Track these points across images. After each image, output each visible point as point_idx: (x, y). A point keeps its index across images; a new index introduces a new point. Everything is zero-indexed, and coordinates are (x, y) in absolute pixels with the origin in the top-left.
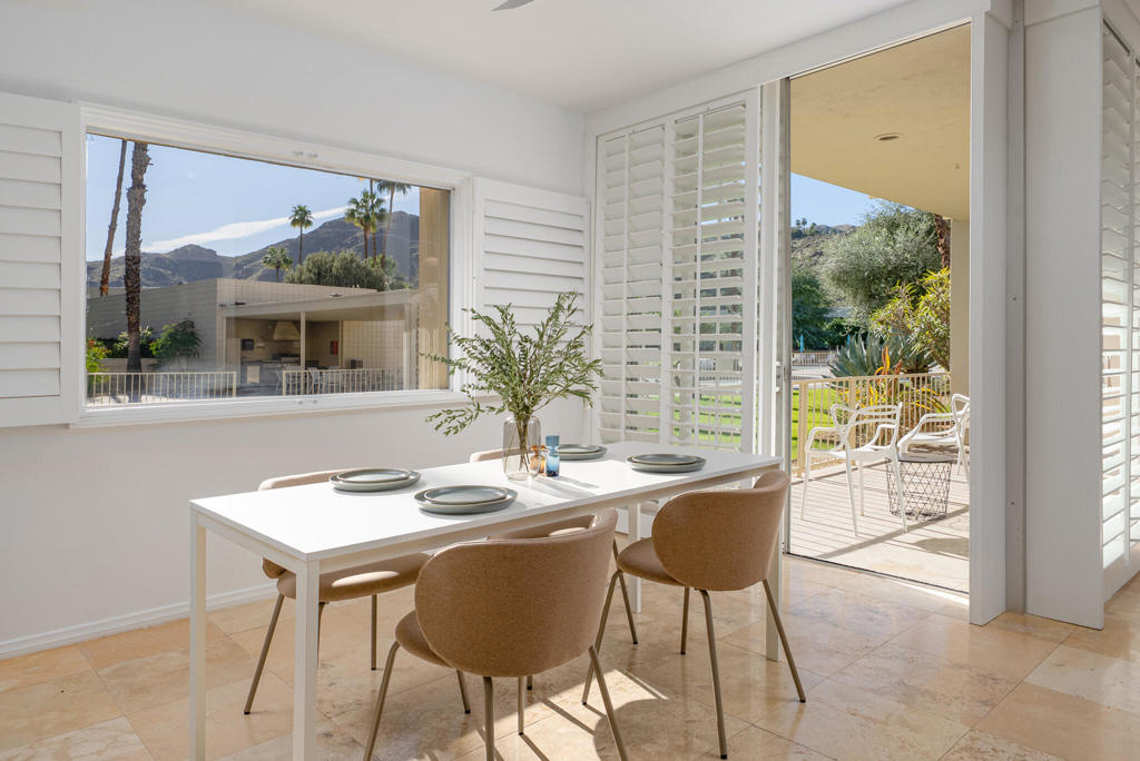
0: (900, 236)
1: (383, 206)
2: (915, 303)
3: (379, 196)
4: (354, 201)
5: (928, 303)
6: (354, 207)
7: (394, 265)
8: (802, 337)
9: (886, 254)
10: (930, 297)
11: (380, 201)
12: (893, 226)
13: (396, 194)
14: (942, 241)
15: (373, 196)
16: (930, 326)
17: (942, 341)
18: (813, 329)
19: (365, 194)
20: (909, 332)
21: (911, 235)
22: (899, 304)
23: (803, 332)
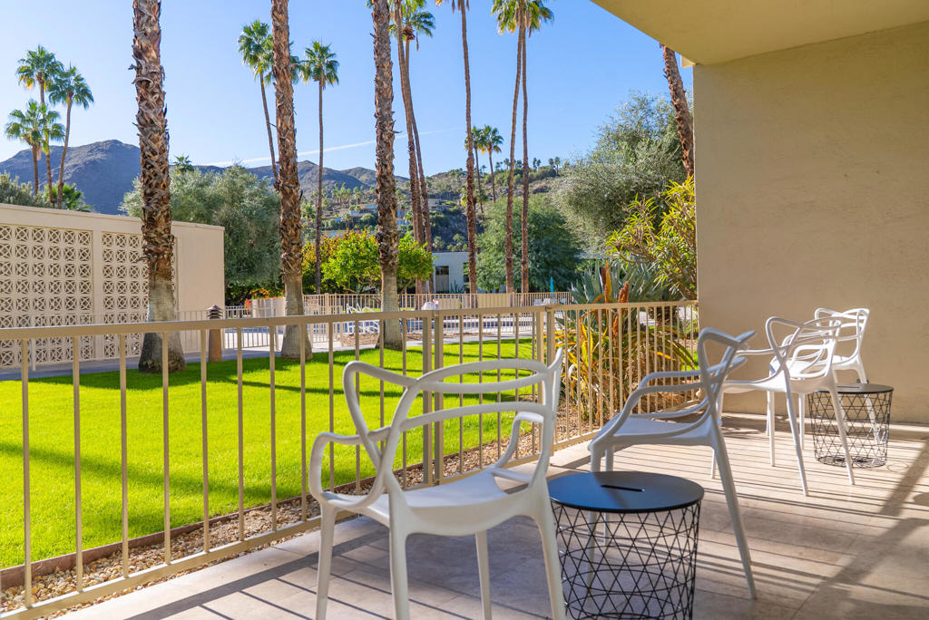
0: (641, 151)
1: (57, 121)
2: (657, 224)
3: (51, 108)
4: (17, 114)
5: (671, 222)
6: (17, 120)
7: (78, 196)
8: (552, 280)
9: (626, 172)
10: (674, 214)
11: (54, 115)
12: (634, 139)
13: (74, 107)
14: (687, 153)
15: (43, 109)
16: (674, 252)
17: (689, 267)
18: (563, 271)
19: (32, 105)
20: (652, 259)
21: (654, 149)
22: (638, 225)
23: (553, 275)
